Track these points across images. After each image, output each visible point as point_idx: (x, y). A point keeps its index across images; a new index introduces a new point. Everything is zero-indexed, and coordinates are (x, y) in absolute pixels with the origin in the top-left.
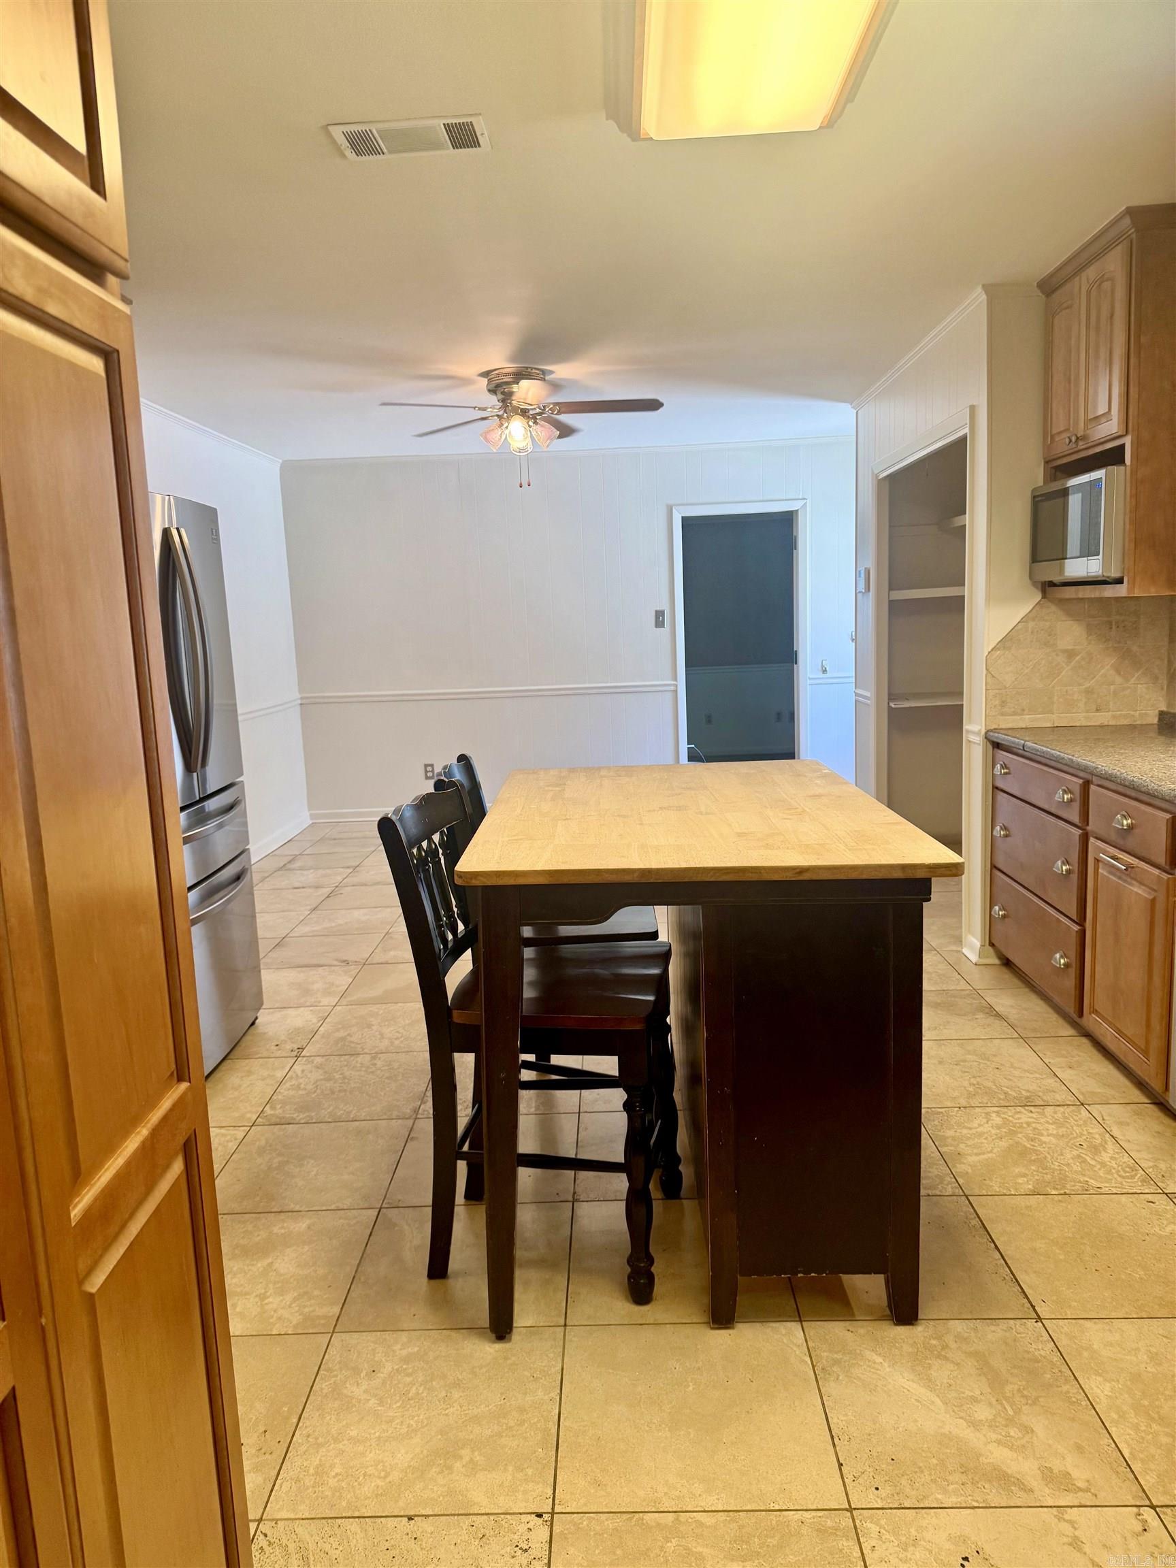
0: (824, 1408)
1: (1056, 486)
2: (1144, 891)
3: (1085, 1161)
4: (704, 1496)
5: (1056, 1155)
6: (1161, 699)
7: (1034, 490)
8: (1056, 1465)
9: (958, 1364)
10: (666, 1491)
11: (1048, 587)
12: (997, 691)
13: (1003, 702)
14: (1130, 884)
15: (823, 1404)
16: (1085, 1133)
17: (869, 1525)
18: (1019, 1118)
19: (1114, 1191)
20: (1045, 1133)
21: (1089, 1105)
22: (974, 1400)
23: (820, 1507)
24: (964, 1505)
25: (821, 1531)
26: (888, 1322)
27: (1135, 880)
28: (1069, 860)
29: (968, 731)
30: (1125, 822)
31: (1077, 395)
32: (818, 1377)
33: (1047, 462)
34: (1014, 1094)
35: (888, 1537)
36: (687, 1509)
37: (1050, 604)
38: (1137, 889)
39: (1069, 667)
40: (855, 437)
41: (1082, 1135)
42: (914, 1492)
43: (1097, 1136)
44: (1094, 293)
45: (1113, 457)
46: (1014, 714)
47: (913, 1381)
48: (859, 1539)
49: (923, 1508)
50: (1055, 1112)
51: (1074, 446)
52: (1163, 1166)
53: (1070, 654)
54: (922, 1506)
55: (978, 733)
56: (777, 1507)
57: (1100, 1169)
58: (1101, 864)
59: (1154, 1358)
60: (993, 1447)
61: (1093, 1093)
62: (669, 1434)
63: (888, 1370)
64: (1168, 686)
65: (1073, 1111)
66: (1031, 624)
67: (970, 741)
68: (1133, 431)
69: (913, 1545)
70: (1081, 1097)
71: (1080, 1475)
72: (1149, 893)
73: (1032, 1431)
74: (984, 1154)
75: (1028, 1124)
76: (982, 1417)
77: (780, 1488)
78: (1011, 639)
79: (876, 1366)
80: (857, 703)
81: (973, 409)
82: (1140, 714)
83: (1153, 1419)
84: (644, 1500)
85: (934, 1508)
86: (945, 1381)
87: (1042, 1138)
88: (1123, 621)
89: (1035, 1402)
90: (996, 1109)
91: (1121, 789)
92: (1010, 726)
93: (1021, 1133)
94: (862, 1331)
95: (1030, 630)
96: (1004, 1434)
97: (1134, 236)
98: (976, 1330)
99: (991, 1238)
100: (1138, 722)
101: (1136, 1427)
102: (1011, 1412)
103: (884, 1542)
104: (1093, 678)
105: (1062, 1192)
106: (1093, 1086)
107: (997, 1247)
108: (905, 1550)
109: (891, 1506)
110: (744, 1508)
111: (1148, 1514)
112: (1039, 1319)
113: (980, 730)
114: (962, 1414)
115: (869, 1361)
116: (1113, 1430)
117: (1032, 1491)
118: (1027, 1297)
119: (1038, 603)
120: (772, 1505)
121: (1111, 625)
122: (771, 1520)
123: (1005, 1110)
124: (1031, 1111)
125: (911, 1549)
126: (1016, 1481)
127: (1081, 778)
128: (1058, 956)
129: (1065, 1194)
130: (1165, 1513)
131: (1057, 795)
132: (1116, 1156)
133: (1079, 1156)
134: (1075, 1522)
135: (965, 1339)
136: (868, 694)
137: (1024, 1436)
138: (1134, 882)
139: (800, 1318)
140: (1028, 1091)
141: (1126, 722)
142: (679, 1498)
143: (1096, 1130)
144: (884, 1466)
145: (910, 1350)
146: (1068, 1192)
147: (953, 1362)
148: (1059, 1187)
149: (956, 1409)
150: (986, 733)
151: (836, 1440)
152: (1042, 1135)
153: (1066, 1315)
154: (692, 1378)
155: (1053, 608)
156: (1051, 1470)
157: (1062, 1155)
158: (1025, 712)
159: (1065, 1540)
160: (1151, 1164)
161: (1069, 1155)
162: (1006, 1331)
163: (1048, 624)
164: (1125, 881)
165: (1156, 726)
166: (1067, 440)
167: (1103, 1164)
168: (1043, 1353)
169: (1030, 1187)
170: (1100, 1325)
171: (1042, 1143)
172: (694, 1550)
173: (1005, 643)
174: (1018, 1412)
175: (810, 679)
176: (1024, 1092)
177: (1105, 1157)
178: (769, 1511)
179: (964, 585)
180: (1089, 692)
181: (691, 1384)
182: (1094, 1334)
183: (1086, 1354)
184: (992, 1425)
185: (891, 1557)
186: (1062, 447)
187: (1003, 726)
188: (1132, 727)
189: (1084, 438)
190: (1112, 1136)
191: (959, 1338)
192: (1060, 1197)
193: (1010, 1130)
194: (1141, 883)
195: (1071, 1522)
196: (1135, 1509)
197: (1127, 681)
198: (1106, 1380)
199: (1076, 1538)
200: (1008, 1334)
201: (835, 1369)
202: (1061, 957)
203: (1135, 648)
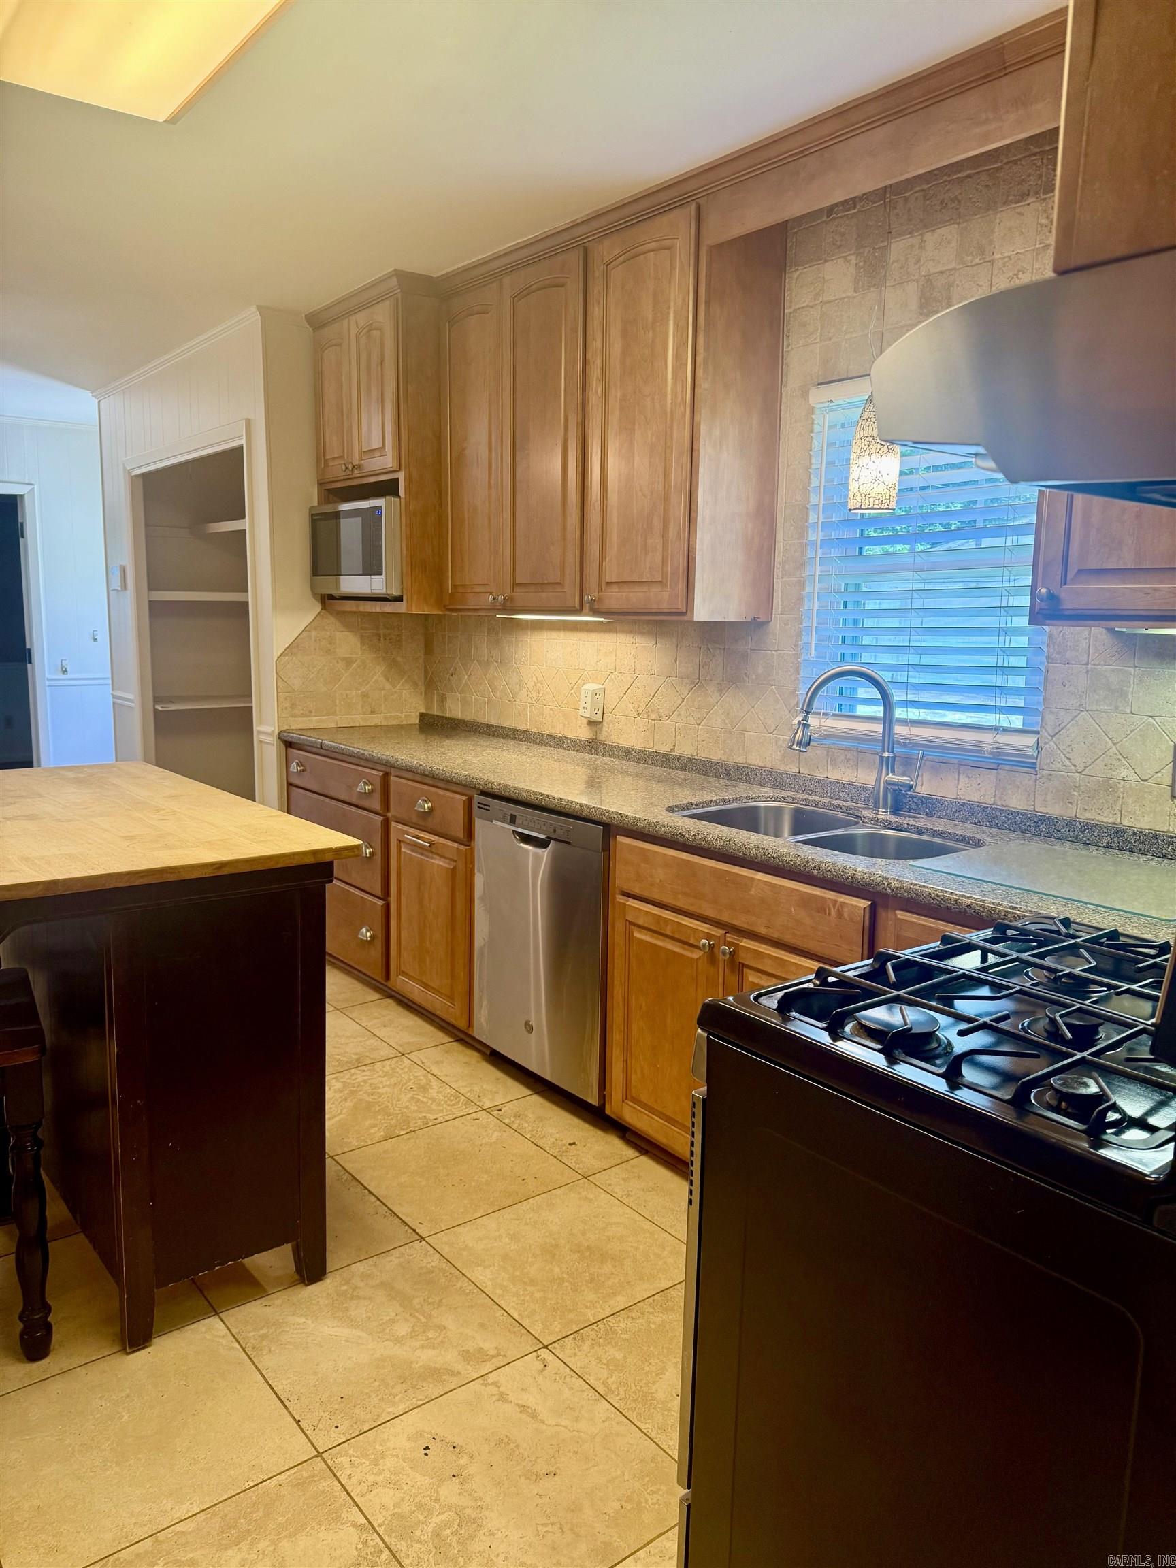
0: (268, 1382)
1: (328, 508)
2: (444, 862)
3: (418, 1100)
4: (177, 1508)
5: (395, 1102)
6: (420, 702)
7: (311, 509)
8: (470, 1346)
9: (370, 1298)
10: (134, 1521)
11: (327, 600)
12: (287, 694)
13: (293, 704)
14: (432, 858)
15: (264, 1377)
16: (412, 1077)
17: (339, 1460)
18: (356, 1079)
19: (447, 1118)
20: (381, 1086)
21: (408, 1054)
22: (392, 1322)
23: (291, 1466)
24: (411, 1407)
25: (300, 1484)
26: (299, 1286)
27: (438, 854)
28: (373, 845)
29: (259, 732)
30: (426, 806)
31: (351, 427)
32: (252, 1356)
33: (320, 484)
34: (345, 1059)
35: (359, 1461)
36: (163, 1527)
37: (329, 616)
38: (438, 862)
39: (348, 674)
40: (98, 427)
41: (410, 1080)
42: (369, 1415)
43: (422, 1078)
44: (363, 341)
45: (388, 488)
46: (303, 715)
47: (337, 1326)
48: (335, 1476)
49: (379, 1425)
50: (384, 1067)
51: (349, 473)
52: (476, 1088)
53: (348, 662)
54: (379, 1423)
55: (271, 734)
56: (252, 1484)
57: (432, 1104)
58: (402, 844)
59: (514, 1237)
60: (418, 1352)
61: (409, 1043)
62: (117, 1469)
63: (313, 1326)
64: (425, 691)
65: (397, 1062)
66: (314, 633)
67: (261, 742)
68: (405, 468)
69: (382, 1458)
70: (400, 1049)
71: (489, 1346)
72: (449, 864)
73: (445, 1328)
74: (335, 1117)
75: (365, 1082)
76: (403, 1333)
77: (249, 1466)
78: (297, 646)
79: (302, 1326)
80: (116, 706)
81: (249, 423)
82: (405, 716)
83: (525, 1283)
84: (114, 1541)
85: (388, 1421)
86: (364, 1316)
87: (380, 1090)
88: (389, 634)
89: (440, 1304)
90: (334, 1076)
91: (418, 778)
92: (300, 726)
93: (361, 1090)
94: (278, 1302)
95: (313, 639)
96: (424, 1338)
97: (399, 296)
98: (375, 1265)
99: (363, 1185)
100: (404, 723)
101: (517, 1294)
102: (424, 1320)
103: (357, 1467)
104: (367, 684)
105: (408, 1131)
106: (407, 1037)
107: (370, 1192)
108: (377, 1465)
109: (353, 1435)
110: (220, 1500)
111: (544, 1353)
112: (422, 1239)
113: (273, 731)
114: (387, 1337)
115: (294, 1325)
116: (502, 1303)
117: (459, 1373)
118: (407, 1224)
119: (319, 614)
120: (247, 1484)
121: (380, 637)
122: (251, 1497)
123: (342, 1074)
124: (364, 1071)
125: (381, 1462)
126: (445, 1371)
127: (381, 771)
128: (364, 930)
129: (411, 1132)
130: (554, 1348)
131: (359, 787)
132: (441, 1090)
133: (413, 1098)
134: (496, 1382)
135: (369, 1275)
136: (131, 697)
137: (440, 1335)
138: (434, 856)
139: (215, 1311)
140: (356, 1054)
141: (395, 722)
142: (150, 1522)
143: (419, 1073)
144: (336, 1406)
145: (327, 1301)
146: (413, 1129)
147: (365, 1298)
148: (405, 1127)
149: (380, 1335)
150: (279, 734)
151: (287, 1403)
152: (379, 1088)
153: (441, 1228)
154: (123, 1408)
155: (332, 619)
156: (468, 1351)
157: (399, 1101)
158: (313, 714)
159: (494, 1398)
160: (468, 1089)
161: (405, 1098)
162: (399, 1257)
163: (328, 633)
164: (427, 857)
165: (418, 727)
166: (344, 467)
167: (433, 1100)
168: (433, 1264)
169: (382, 1134)
170: (468, 1227)
171: (380, 1095)
172: (183, 1559)
173: (291, 650)
174: (429, 1317)
175: (48, 679)
176: (354, 1056)
177: (433, 1093)
178: (245, 1490)
179: (247, 591)
180: (365, 695)
181: (124, 1414)
182: (466, 1236)
183: (465, 1253)
184: (413, 1335)
185: (367, 1476)
186: (337, 471)
187: (294, 728)
188: (400, 727)
189: (359, 467)
190: (433, 1074)
191: (364, 1276)
192: (408, 1135)
193: (350, 1090)
194: (442, 856)
195: (495, 1384)
196: (535, 1354)
197: (394, 686)
198: (485, 1267)
199: (501, 1394)
200: (401, 1260)
201: (265, 1343)
202: (367, 931)
203: (399, 659)
